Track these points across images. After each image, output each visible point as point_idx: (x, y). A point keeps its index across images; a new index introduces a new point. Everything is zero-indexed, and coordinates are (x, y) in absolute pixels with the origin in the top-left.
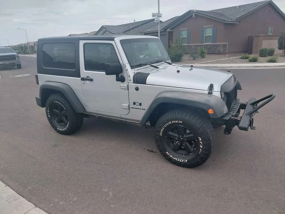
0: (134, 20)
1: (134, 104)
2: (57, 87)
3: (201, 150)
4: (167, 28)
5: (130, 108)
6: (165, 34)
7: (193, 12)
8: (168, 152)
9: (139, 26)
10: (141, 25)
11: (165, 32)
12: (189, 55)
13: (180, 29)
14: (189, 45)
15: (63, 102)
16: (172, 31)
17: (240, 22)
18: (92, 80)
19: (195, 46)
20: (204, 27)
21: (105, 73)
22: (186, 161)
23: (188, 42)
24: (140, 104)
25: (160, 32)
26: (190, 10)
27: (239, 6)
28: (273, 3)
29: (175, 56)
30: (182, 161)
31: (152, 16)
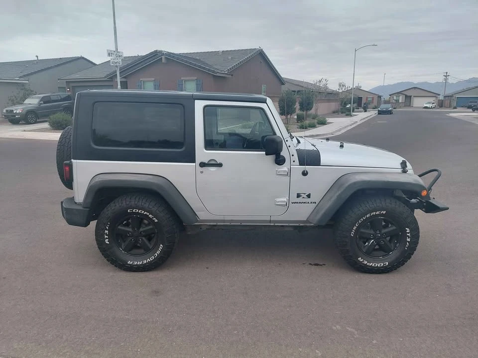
0: (37, 57)
1: (299, 196)
3: (408, 244)
5: (290, 202)
6: (113, 85)
7: (163, 54)
8: (360, 258)
9: (51, 68)
11: (112, 81)
13: (141, 79)
15: (154, 209)
17: (232, 75)
18: (220, 165)
20: (182, 78)
22: (387, 263)
24: (309, 196)
26: (157, 51)
27: (223, 51)
28: (263, 52)
30: (381, 265)
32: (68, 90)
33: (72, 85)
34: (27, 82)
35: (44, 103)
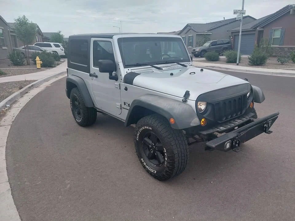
0: (224, 18)
1: (125, 104)
2: (74, 81)
3: (166, 162)
4: (257, 27)
5: (122, 108)
7: (292, 7)
8: (142, 159)
9: (227, 24)
10: (230, 23)
11: (255, 30)
12: (276, 59)
13: (273, 28)
14: (282, 46)
16: (263, 30)
18: (96, 76)
19: (289, 48)
21: (98, 69)
22: (156, 172)
23: (281, 43)
25: (242, 32)
26: (289, 5)
29: (257, 59)
30: (152, 171)
31: (233, 12)
32: (232, 37)
33: (234, 34)
34: (211, 33)
35: (212, 46)
